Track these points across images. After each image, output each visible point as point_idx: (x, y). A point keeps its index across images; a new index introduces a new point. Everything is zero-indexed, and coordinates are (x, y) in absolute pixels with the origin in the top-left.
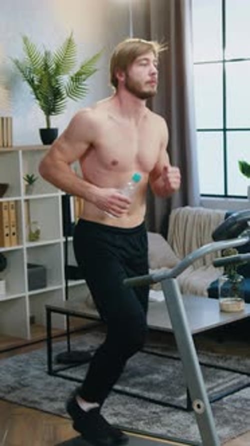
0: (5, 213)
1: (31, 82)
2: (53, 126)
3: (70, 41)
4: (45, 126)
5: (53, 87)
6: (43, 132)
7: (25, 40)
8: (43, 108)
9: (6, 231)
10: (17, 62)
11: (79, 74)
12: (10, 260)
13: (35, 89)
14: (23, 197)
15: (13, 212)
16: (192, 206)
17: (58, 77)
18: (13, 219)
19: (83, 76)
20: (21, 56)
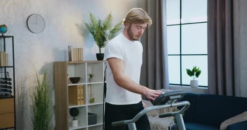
0: (78, 90)
1: (93, 33)
2: (102, 53)
3: (110, 15)
4: (98, 52)
5: (102, 35)
6: (97, 54)
7: (91, 15)
8: (98, 44)
9: (79, 98)
10: (86, 24)
11: (114, 30)
12: (81, 111)
13: (95, 36)
14: (87, 83)
15: (82, 90)
16: (165, 89)
17: (105, 31)
18: (82, 93)
19: (116, 31)
20: (89, 22)
